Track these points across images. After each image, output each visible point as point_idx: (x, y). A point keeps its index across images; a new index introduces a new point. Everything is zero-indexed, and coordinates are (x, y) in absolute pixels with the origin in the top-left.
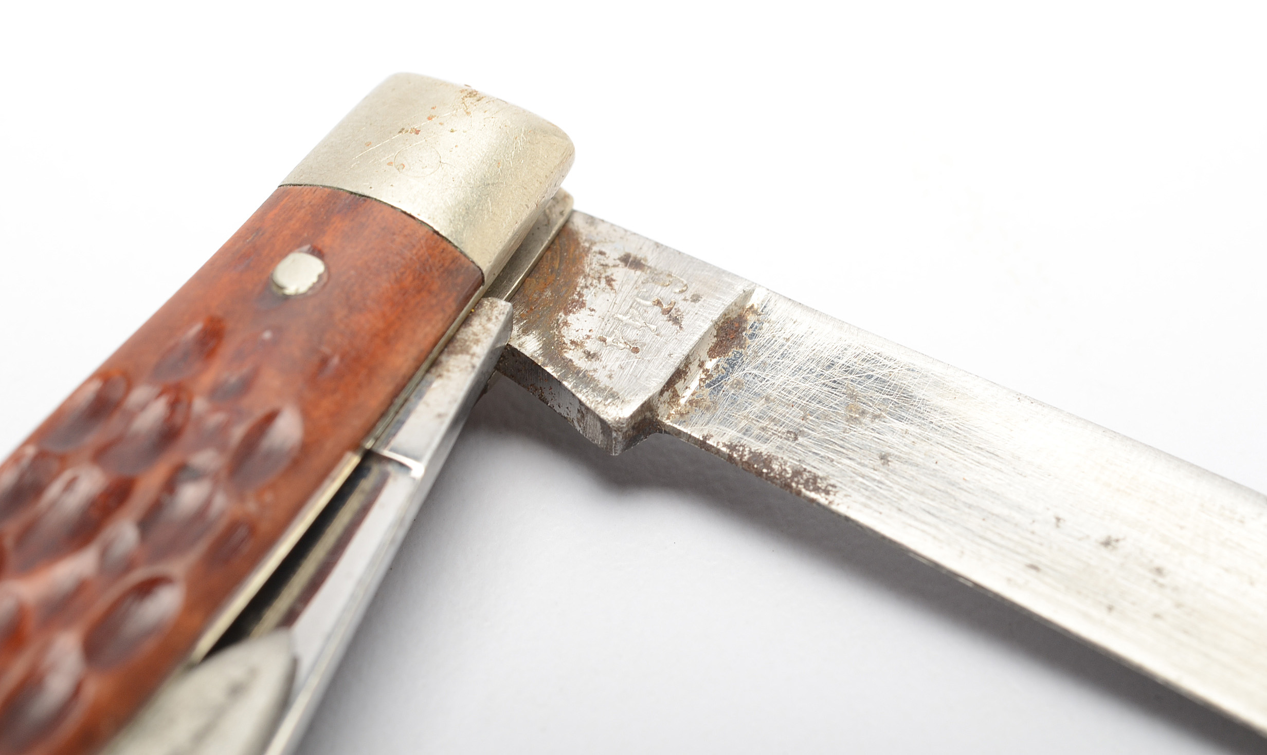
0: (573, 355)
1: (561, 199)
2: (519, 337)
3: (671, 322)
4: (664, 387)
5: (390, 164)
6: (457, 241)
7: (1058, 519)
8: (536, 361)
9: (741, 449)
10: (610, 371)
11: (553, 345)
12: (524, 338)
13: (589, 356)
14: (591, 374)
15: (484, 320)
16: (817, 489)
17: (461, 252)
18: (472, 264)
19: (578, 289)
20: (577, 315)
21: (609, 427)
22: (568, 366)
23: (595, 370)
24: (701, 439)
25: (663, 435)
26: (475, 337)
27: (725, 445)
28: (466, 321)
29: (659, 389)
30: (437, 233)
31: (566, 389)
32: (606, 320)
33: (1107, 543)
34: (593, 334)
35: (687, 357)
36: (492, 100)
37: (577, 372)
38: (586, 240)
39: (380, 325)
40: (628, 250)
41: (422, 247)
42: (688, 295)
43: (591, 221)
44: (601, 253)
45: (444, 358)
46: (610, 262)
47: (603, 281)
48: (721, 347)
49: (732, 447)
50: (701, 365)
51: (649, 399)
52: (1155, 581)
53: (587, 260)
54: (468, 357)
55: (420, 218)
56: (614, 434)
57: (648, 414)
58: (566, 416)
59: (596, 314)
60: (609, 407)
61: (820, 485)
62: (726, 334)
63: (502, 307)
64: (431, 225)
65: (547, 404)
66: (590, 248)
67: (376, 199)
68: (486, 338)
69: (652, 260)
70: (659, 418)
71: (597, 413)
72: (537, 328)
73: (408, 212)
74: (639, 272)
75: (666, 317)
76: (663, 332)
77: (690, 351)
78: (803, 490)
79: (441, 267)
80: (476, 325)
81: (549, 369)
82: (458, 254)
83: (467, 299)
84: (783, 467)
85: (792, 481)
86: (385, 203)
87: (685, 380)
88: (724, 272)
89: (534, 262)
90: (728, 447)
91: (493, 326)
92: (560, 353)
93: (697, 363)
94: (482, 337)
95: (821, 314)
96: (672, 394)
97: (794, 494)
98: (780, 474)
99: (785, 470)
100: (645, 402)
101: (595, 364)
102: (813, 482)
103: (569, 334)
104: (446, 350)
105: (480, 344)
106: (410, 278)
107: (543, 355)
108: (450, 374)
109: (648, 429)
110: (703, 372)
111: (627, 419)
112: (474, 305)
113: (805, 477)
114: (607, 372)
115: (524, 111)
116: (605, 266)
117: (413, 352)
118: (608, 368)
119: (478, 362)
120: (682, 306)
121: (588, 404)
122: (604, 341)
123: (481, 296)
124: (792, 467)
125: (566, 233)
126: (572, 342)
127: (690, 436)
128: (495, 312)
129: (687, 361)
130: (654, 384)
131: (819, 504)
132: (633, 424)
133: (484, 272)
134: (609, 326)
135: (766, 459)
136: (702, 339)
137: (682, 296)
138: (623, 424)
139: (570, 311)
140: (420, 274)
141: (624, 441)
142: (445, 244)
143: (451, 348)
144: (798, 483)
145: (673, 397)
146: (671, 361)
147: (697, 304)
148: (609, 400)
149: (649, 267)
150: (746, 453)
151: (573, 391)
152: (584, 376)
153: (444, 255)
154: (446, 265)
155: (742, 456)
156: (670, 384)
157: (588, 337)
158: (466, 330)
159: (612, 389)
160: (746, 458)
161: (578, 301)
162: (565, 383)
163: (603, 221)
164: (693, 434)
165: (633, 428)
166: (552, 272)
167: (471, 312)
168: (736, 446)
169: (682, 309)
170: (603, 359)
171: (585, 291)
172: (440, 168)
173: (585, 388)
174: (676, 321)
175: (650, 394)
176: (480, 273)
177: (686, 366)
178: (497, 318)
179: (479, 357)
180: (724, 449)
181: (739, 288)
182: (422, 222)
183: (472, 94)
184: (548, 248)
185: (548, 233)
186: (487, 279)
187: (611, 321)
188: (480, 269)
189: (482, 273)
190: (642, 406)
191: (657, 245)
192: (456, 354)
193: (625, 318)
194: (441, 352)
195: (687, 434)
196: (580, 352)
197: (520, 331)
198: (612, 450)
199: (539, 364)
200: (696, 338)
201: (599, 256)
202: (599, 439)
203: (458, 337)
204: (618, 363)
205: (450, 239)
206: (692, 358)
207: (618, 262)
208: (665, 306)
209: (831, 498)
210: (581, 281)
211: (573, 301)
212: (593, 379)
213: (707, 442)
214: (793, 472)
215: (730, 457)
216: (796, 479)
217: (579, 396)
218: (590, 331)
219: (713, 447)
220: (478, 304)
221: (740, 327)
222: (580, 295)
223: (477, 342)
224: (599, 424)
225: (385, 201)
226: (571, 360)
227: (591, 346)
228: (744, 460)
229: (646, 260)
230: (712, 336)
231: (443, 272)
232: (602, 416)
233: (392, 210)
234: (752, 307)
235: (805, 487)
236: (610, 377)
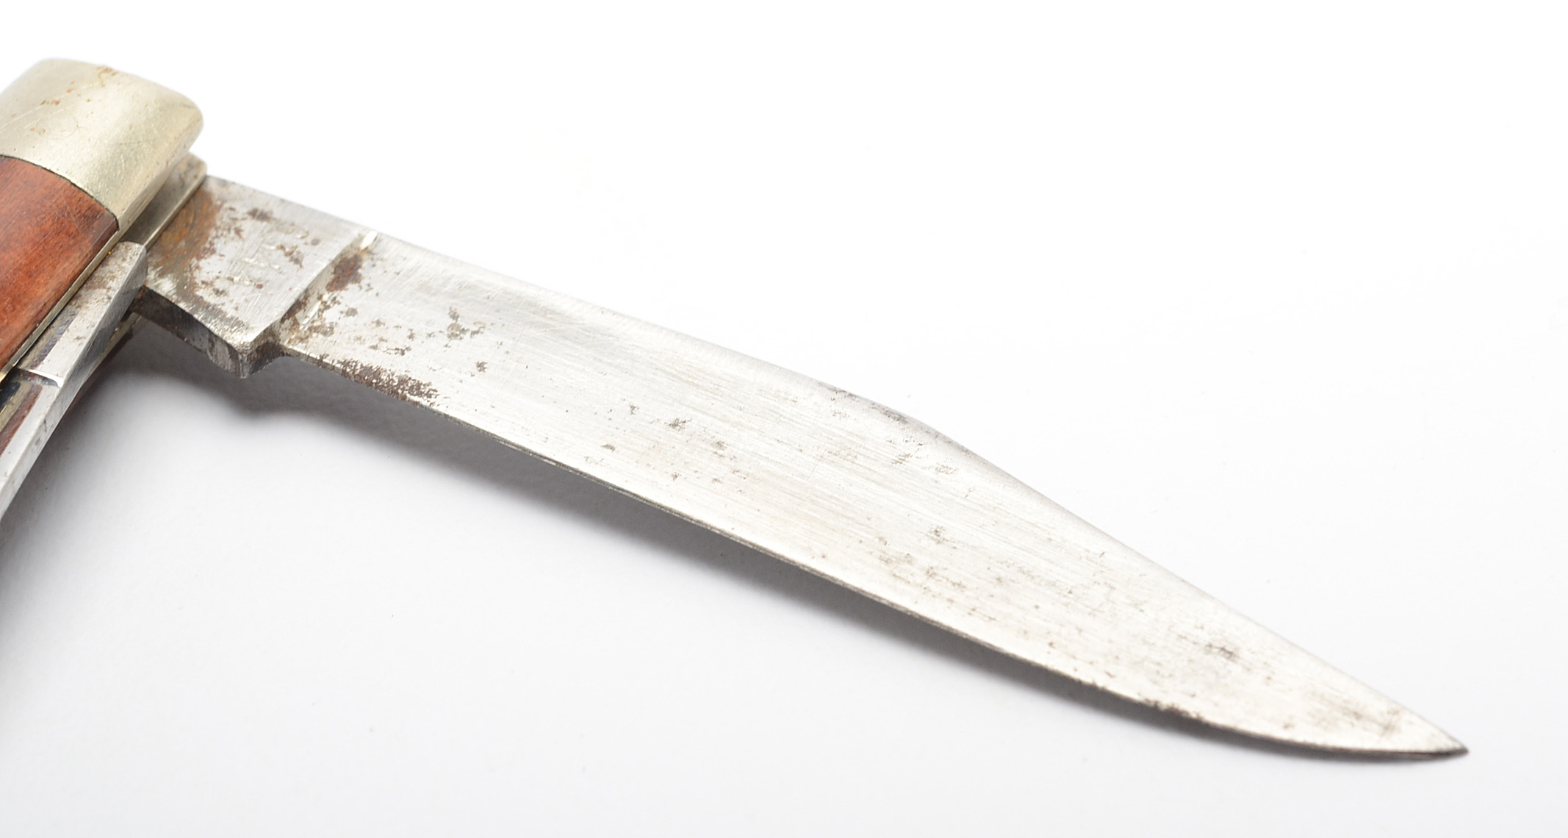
0: (204, 294)
1: (195, 164)
2: (155, 280)
3: (292, 263)
4: (285, 315)
5: (32, 130)
6: (93, 192)
7: (633, 408)
8: (170, 299)
9: (354, 364)
10: (237, 304)
11: (186, 285)
12: (159, 281)
13: (218, 292)
14: (219, 307)
15: (119, 261)
16: (420, 394)
17: (97, 201)
18: (106, 211)
19: (210, 239)
20: (208, 260)
21: (235, 351)
22: (199, 302)
23: (223, 304)
24: (318, 358)
25: (285, 358)
26: (112, 275)
27: (339, 362)
28: (103, 262)
29: (280, 317)
30: (75, 185)
31: (197, 321)
32: (234, 263)
33: (674, 425)
34: (222, 275)
35: (306, 291)
36: (125, 75)
37: (207, 306)
38: (218, 200)
39: (24, 261)
40: (255, 206)
41: (61, 196)
42: (309, 239)
43: (224, 183)
44: (232, 209)
45: (82, 292)
46: (239, 216)
47: (233, 233)
48: (337, 282)
49: (346, 364)
50: (320, 298)
51: (271, 325)
52: (716, 453)
53: (218, 216)
54: (105, 291)
55: (59, 173)
56: (240, 357)
57: (270, 339)
58: (200, 347)
59: (225, 259)
60: (234, 334)
61: (423, 391)
62: (343, 271)
63: (135, 251)
64: (68, 178)
65: (184, 339)
66: (221, 206)
67: (19, 159)
68: (121, 275)
69: (277, 213)
70: (281, 343)
71: (224, 338)
72: (172, 272)
73: (48, 168)
74: (265, 223)
75: (288, 258)
76: (285, 271)
77: (309, 285)
78: (408, 395)
79: (78, 213)
80: (112, 265)
81: (182, 305)
82: (93, 202)
83: (103, 243)
84: (391, 377)
85: (398, 389)
86: (28, 162)
87: (305, 310)
88: (342, 220)
89: (170, 218)
90: (342, 363)
91: (128, 265)
92: (192, 291)
93: (315, 296)
94: (117, 274)
95: (428, 251)
96: (292, 323)
97: (400, 399)
98: (388, 383)
99: (392, 379)
100: (267, 329)
101: (222, 299)
102: (417, 389)
103: (200, 276)
104: (85, 286)
105: (115, 280)
106: (50, 222)
107: (177, 293)
108: (88, 305)
109: (271, 354)
110: (322, 303)
111: (251, 343)
112: (110, 248)
113: (410, 385)
114: (233, 305)
115: (155, 84)
116: (235, 220)
117: (53, 284)
118: (234, 302)
119: (113, 294)
120: (302, 249)
121: (216, 332)
122: (232, 280)
123: (117, 240)
124: (399, 377)
125: (200, 193)
126: (203, 282)
127: (309, 356)
128: (130, 254)
129: (306, 294)
130: (276, 313)
131: (422, 406)
132: (257, 346)
133: (118, 218)
134: (236, 268)
135: (375, 372)
136: (320, 275)
137: (303, 241)
138: (247, 347)
139: (202, 258)
140: (58, 219)
141: (250, 363)
142: (81, 194)
143: (89, 283)
144: (403, 390)
145: (294, 325)
146: (291, 294)
147: (317, 247)
148: (235, 328)
149: (275, 219)
150: (358, 367)
151: (203, 322)
152: (213, 309)
153: (80, 203)
154: (83, 212)
155: (354, 370)
156: (291, 313)
157: (218, 278)
158: (103, 269)
159: (237, 318)
160: (357, 372)
161: (209, 249)
162: (196, 316)
163: (234, 183)
164: (312, 355)
165: (257, 350)
166: (186, 226)
167: (108, 254)
168: (349, 362)
169: (302, 251)
170: (231, 295)
171: (216, 241)
172: (77, 132)
173: (214, 318)
174: (297, 261)
175: (272, 322)
176: (114, 219)
177: (306, 298)
178: (131, 258)
179: (114, 290)
180: (338, 366)
181: (355, 233)
182: (61, 176)
183: (107, 70)
184: (184, 206)
185: (182, 193)
186: (122, 226)
187: (239, 263)
188: (114, 216)
189: (116, 220)
190: (265, 331)
191: (283, 201)
192: (95, 288)
193: (251, 261)
194: (81, 288)
195: (305, 355)
196: (210, 290)
197: (157, 275)
198: (239, 372)
199: (173, 301)
200: (315, 274)
201: (229, 212)
202: (229, 365)
203: (96, 275)
204: (244, 297)
205: (86, 189)
206: (311, 292)
207: (246, 216)
208: (287, 250)
209: (432, 400)
210: (213, 233)
211: (205, 249)
212: (220, 311)
213: (324, 360)
214: (399, 381)
215: (344, 372)
216: (402, 387)
217: (208, 325)
218: (220, 272)
219: (329, 364)
220: (114, 247)
221: (355, 265)
222: (211, 244)
223: (113, 278)
224: (226, 349)
225: (28, 160)
226: (201, 297)
227: (219, 285)
228: (356, 373)
229: (271, 212)
230: (330, 273)
231: (80, 217)
232: (229, 341)
233: (34, 166)
234: (367, 248)
235: (409, 393)
236: (236, 309)
